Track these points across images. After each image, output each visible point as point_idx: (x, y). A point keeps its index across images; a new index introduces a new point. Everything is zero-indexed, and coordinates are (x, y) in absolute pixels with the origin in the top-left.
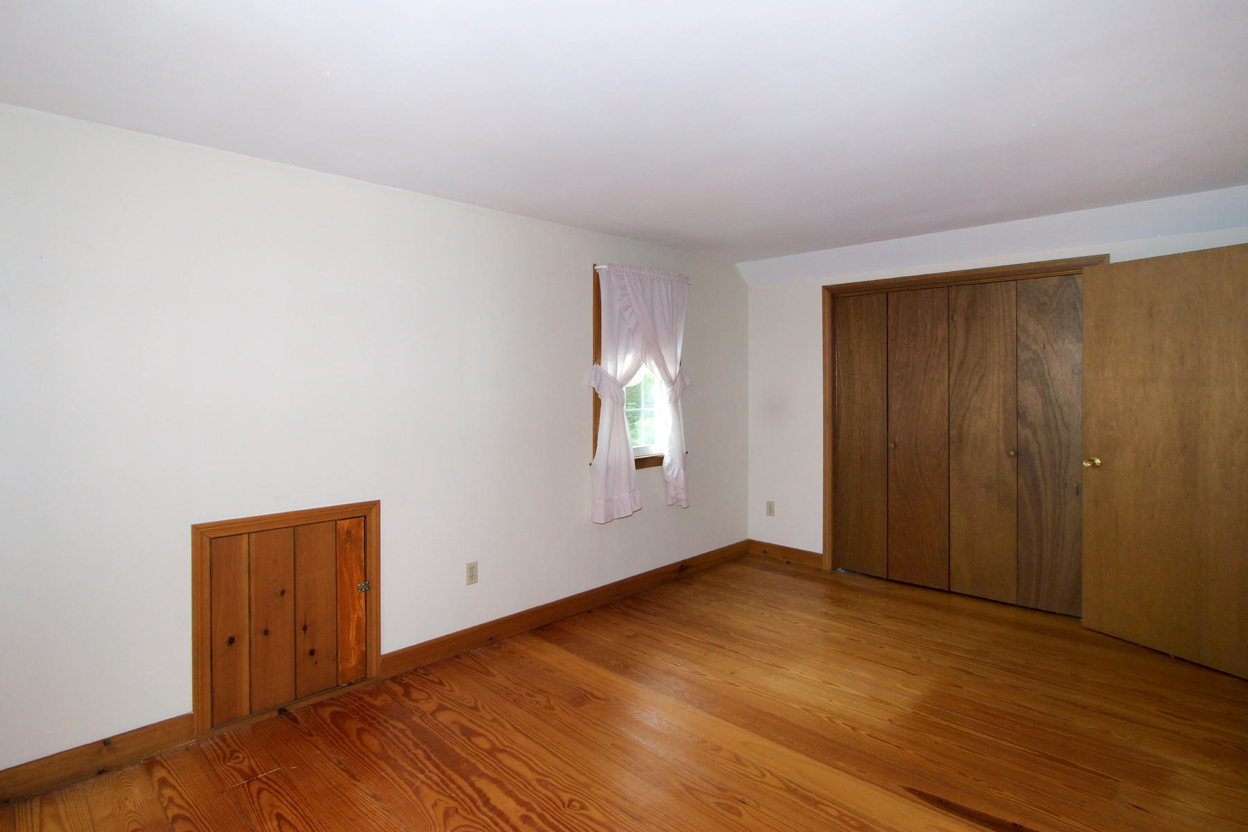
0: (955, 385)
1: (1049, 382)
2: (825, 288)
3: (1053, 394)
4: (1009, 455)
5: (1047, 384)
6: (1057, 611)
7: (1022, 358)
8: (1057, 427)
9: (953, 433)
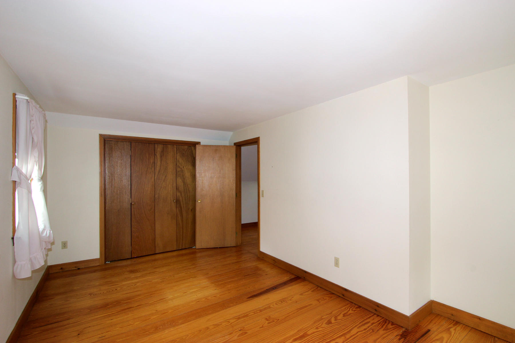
0: (157, 179)
1: (185, 178)
2: (101, 136)
3: (186, 181)
4: (173, 201)
5: (184, 178)
6: (187, 248)
7: (178, 170)
8: (187, 192)
9: (156, 196)
